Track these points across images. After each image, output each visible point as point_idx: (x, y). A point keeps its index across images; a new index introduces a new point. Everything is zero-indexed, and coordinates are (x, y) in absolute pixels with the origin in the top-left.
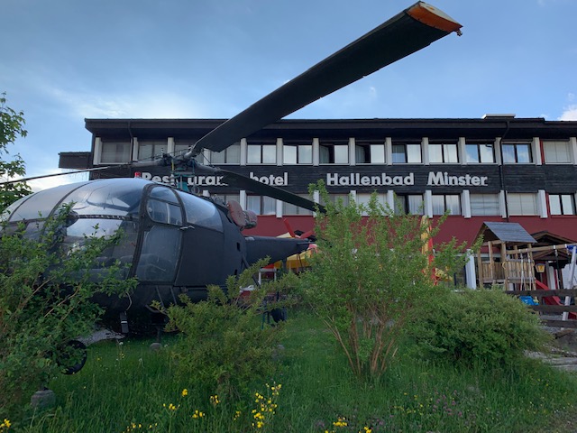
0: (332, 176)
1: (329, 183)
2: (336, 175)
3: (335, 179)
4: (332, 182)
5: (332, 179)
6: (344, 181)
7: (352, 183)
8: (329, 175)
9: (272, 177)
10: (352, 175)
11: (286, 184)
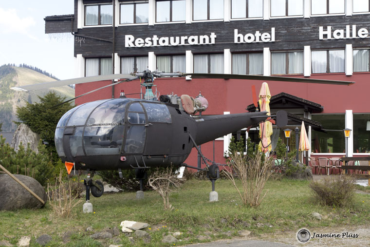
0: (325, 29)
1: (321, 37)
2: (329, 28)
3: (329, 32)
4: (325, 36)
5: (325, 33)
6: (339, 34)
7: (348, 36)
8: (321, 28)
9: (258, 34)
10: (348, 27)
11: (273, 40)
